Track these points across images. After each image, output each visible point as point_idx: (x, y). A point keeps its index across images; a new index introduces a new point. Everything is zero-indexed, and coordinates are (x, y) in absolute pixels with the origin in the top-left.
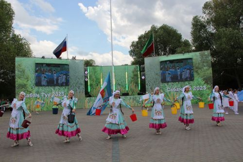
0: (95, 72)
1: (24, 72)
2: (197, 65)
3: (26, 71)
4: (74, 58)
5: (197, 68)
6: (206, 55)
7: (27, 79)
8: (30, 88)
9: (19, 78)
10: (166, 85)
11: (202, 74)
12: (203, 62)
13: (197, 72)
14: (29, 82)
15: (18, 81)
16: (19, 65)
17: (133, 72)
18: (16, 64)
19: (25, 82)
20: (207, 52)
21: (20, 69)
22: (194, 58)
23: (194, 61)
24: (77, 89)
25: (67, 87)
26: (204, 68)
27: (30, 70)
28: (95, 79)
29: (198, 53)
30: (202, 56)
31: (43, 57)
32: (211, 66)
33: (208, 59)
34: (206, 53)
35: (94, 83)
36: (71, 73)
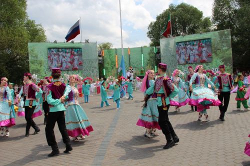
0: (110, 55)
1: (37, 57)
2: (216, 46)
3: (39, 56)
4: (87, 41)
5: (216, 48)
6: (225, 35)
7: (41, 63)
8: (44, 73)
9: (33, 63)
10: (183, 67)
11: (221, 55)
12: (223, 42)
13: (215, 53)
14: (43, 68)
15: (32, 67)
16: (32, 50)
17: (149, 54)
18: (29, 50)
19: (38, 68)
20: (227, 31)
21: (33, 54)
22: (213, 37)
23: (212, 41)
24: (91, 73)
25: (80, 71)
26: (224, 48)
27: (42, 55)
28: (110, 62)
29: (217, 32)
30: (221, 35)
31: (55, 42)
32: (231, 46)
33: (228, 39)
34: (226, 33)
35: (110, 66)
36: (84, 57)
